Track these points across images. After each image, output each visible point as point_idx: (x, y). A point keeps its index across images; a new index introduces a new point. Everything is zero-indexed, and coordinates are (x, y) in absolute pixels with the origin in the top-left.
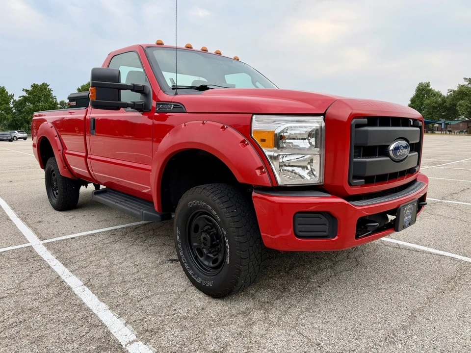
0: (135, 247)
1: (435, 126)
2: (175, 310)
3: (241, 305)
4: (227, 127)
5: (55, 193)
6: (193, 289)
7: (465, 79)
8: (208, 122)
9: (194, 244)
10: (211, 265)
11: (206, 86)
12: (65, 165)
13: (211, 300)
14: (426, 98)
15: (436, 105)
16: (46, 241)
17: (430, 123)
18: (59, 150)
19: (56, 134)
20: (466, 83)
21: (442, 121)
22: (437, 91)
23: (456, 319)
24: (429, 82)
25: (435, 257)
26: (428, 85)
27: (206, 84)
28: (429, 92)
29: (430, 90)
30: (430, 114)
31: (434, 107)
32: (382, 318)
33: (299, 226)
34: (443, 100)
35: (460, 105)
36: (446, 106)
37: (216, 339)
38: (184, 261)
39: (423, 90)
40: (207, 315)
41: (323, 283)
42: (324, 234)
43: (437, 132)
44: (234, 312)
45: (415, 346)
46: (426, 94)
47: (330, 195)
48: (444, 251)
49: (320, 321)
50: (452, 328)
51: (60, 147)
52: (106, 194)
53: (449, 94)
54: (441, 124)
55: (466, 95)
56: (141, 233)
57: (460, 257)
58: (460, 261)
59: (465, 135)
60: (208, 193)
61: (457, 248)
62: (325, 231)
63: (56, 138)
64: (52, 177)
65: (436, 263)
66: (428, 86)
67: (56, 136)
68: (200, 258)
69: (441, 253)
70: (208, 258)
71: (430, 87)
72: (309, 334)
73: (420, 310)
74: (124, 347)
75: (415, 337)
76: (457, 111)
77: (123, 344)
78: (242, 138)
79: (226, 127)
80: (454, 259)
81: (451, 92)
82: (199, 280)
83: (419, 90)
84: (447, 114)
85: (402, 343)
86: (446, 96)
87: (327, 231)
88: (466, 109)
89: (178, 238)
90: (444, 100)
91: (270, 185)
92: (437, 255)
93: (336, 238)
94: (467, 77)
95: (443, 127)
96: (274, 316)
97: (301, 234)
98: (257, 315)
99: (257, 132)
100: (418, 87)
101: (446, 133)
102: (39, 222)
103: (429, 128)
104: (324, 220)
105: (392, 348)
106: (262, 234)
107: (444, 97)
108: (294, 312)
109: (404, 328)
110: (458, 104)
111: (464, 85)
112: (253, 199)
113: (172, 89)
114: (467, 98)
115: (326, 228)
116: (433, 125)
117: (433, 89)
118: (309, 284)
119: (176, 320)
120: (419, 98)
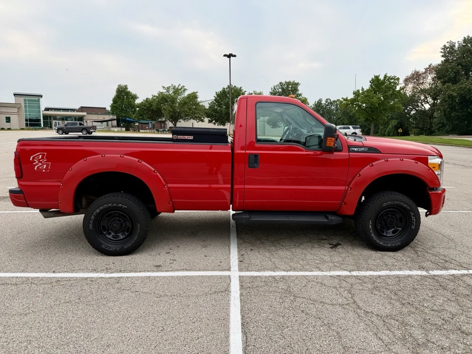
1: (136, 124)
4: (417, 162)
5: (109, 236)
10: (392, 235)
12: (171, 200)
14: (126, 99)
15: (145, 108)
19: (153, 169)
20: (164, 91)
22: (134, 93)
24: (127, 85)
26: (126, 87)
28: (128, 94)
29: (129, 92)
35: (165, 109)
36: (153, 109)
39: (122, 91)
46: (126, 95)
51: (164, 182)
60: (399, 196)
63: (155, 173)
67: (155, 171)
71: (128, 90)
78: (427, 167)
82: (389, 245)
83: (119, 91)
88: (169, 113)
95: (150, 126)
99: (430, 164)
100: (118, 89)
101: (152, 133)
102: (159, 266)
103: (131, 126)
110: (162, 108)
111: (163, 93)
114: (168, 103)
117: (131, 91)
120: (120, 99)
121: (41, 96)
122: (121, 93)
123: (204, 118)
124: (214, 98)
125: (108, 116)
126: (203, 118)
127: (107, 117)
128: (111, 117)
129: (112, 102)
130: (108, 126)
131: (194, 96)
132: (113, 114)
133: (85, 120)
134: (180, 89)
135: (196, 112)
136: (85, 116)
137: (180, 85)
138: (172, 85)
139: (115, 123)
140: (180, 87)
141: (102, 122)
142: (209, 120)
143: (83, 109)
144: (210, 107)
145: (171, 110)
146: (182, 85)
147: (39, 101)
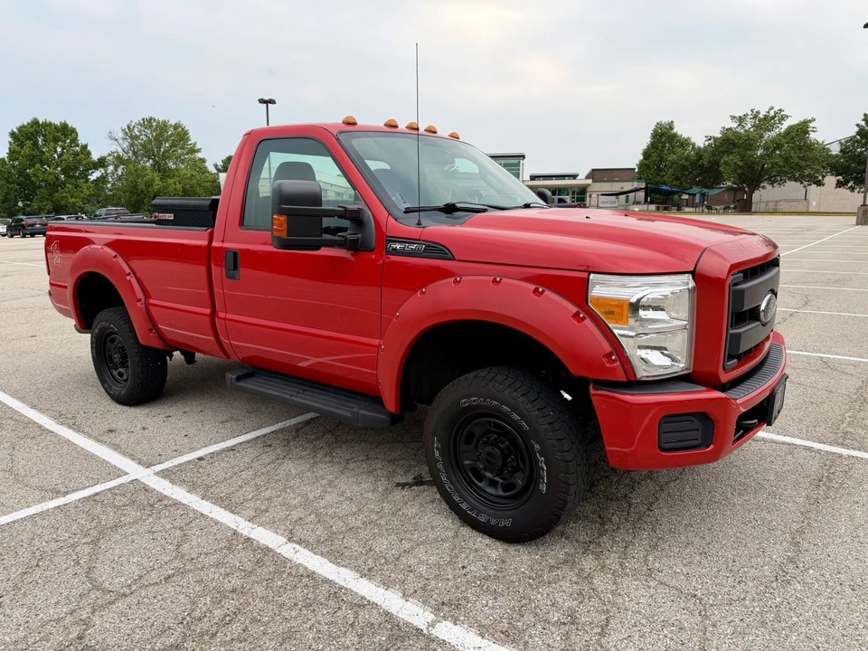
0: (323, 466)
1: (683, 197)
2: (463, 567)
3: (555, 551)
4: (543, 291)
5: (115, 373)
6: (466, 531)
7: (733, 118)
8: (504, 280)
9: (466, 462)
10: (500, 493)
11: (454, 205)
12: (152, 327)
13: (505, 546)
14: (669, 149)
15: (686, 163)
16: (158, 468)
17: (676, 193)
18: (140, 300)
19: (128, 270)
20: (734, 125)
21: (695, 190)
22: (686, 137)
23: (849, 541)
24: (672, 122)
25: (784, 447)
26: (671, 126)
27: (454, 202)
28: (673, 139)
29: (675, 135)
30: (677, 178)
31: (684, 168)
32: (758, 549)
33: (664, 436)
34: (697, 154)
35: (726, 163)
36: (703, 164)
37: (553, 605)
38: (450, 488)
39: (662, 135)
40: (515, 569)
41: (651, 504)
42: (696, 442)
43: (687, 209)
44: (552, 562)
45: (817, 584)
46: (669, 142)
47: (704, 388)
48: (790, 436)
49: (678, 562)
50: (849, 554)
51: (140, 294)
52: (254, 379)
53: (707, 143)
54: (695, 195)
55: (735, 145)
56: (313, 440)
57: (816, 446)
58: (819, 451)
59: (732, 214)
60: (501, 387)
61: (807, 430)
62: (697, 439)
63: (128, 278)
64: (108, 343)
65: (789, 457)
66: (672, 129)
67: (129, 274)
68: (477, 483)
69: (788, 440)
70: (493, 483)
71: (675, 131)
72: (673, 582)
73: (801, 532)
74: (425, 631)
75: (811, 572)
76: (720, 173)
77: (423, 627)
78: (574, 309)
79: (540, 289)
80: (809, 449)
81: (710, 140)
82: (483, 518)
83: (656, 135)
84: (704, 179)
85: (799, 583)
86: (702, 146)
87: (700, 439)
88: (735, 170)
89: (437, 454)
90: (699, 153)
91: (625, 380)
92: (784, 443)
93: (711, 447)
94: (734, 115)
95: (697, 200)
96: (612, 561)
97: (667, 446)
98: (588, 563)
99: (598, 300)
100: (655, 131)
101: (703, 212)
102: (111, 431)
103: (672, 201)
104: (696, 424)
105: (789, 590)
106: (608, 448)
107: (699, 148)
108: (637, 551)
109: (791, 560)
110: (722, 161)
111: (730, 129)
112: (592, 398)
113: (405, 212)
114: (736, 150)
115: (699, 434)
116: (680, 196)
117: (679, 133)
118: (633, 507)
119: (475, 583)
120: (657, 149)
121: (523, 157)
122: (661, 137)
123: (823, 177)
124: (857, 129)
125: (630, 183)
126: (820, 178)
127: (628, 186)
128: (636, 185)
129: (641, 157)
130: (627, 201)
131: (802, 129)
132: (640, 179)
133: (588, 194)
134: (773, 118)
135: (803, 163)
136: (589, 185)
137: (773, 108)
138: (752, 111)
139: (641, 195)
140: (772, 113)
141: (617, 194)
142: (838, 181)
143: (595, 172)
144: (841, 151)
145: (741, 164)
146: (776, 109)
147: (518, 165)
